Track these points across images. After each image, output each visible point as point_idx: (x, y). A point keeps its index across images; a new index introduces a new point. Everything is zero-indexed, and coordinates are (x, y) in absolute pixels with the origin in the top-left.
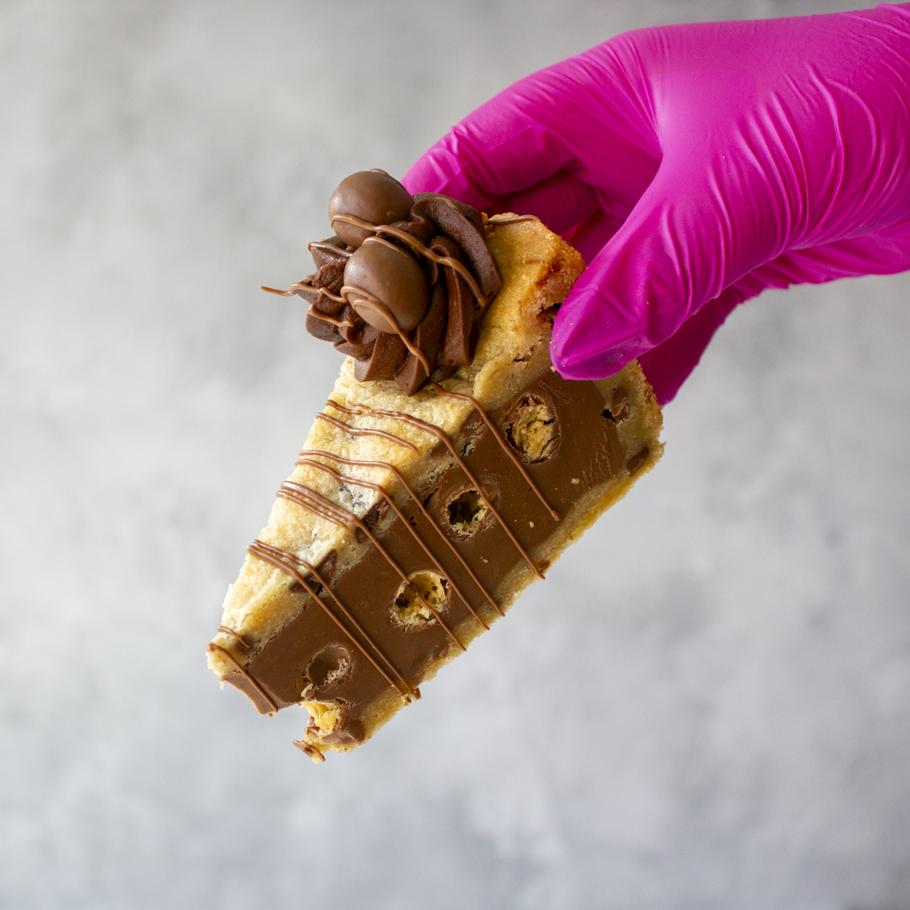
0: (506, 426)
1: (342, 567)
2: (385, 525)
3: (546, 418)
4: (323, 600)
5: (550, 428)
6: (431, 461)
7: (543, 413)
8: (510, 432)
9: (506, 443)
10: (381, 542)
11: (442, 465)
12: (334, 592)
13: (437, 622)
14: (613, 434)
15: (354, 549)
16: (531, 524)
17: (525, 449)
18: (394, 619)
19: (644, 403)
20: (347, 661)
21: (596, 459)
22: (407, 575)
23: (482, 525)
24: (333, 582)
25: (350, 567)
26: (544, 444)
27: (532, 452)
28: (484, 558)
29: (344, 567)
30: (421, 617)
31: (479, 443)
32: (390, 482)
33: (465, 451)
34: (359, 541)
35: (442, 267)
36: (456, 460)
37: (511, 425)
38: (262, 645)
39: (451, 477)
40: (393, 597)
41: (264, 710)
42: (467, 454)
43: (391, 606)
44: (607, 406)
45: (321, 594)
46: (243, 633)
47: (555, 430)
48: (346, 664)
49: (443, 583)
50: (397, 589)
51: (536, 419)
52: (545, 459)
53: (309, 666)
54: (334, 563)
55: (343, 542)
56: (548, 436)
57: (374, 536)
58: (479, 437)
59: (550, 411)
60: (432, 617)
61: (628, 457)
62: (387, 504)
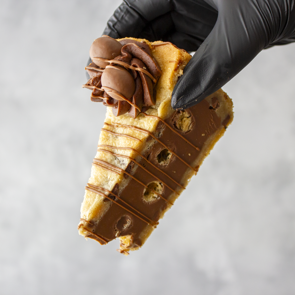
0: (173, 123)
1: (121, 188)
2: (134, 170)
3: (188, 116)
4: (117, 201)
5: (190, 119)
6: (147, 143)
7: (186, 115)
8: (175, 125)
9: (174, 129)
10: (134, 176)
11: (151, 144)
12: (120, 197)
13: (161, 198)
14: (215, 115)
15: (124, 181)
16: (189, 155)
17: (182, 129)
18: (144, 201)
19: (225, 100)
20: (130, 220)
21: (210, 125)
22: (146, 184)
23: (171, 160)
24: (119, 195)
25: (124, 187)
26: (188, 125)
27: (185, 129)
28: (174, 171)
29: (122, 188)
30: (154, 197)
31: (164, 132)
32: (133, 154)
33: (159, 136)
34: (126, 178)
35: (137, 71)
36: (156, 140)
37: (175, 122)
38: (97, 222)
39: (155, 147)
40: (142, 194)
41: (102, 243)
42: (160, 137)
43: (142, 197)
44: (211, 105)
45: (115, 200)
46: (90, 220)
47: (192, 119)
48: (130, 221)
49: (160, 184)
50: (143, 190)
51: (184, 117)
52: (190, 130)
53: (116, 225)
54: (118, 188)
55: (120, 180)
56: (190, 122)
57: (131, 174)
58: (163, 130)
59: (189, 113)
60: (158, 196)
61: (222, 121)
62: (133, 162)
